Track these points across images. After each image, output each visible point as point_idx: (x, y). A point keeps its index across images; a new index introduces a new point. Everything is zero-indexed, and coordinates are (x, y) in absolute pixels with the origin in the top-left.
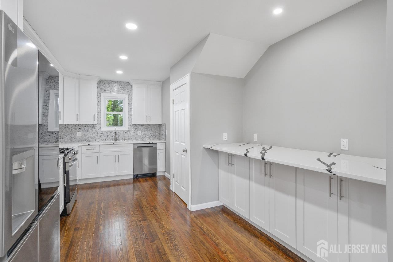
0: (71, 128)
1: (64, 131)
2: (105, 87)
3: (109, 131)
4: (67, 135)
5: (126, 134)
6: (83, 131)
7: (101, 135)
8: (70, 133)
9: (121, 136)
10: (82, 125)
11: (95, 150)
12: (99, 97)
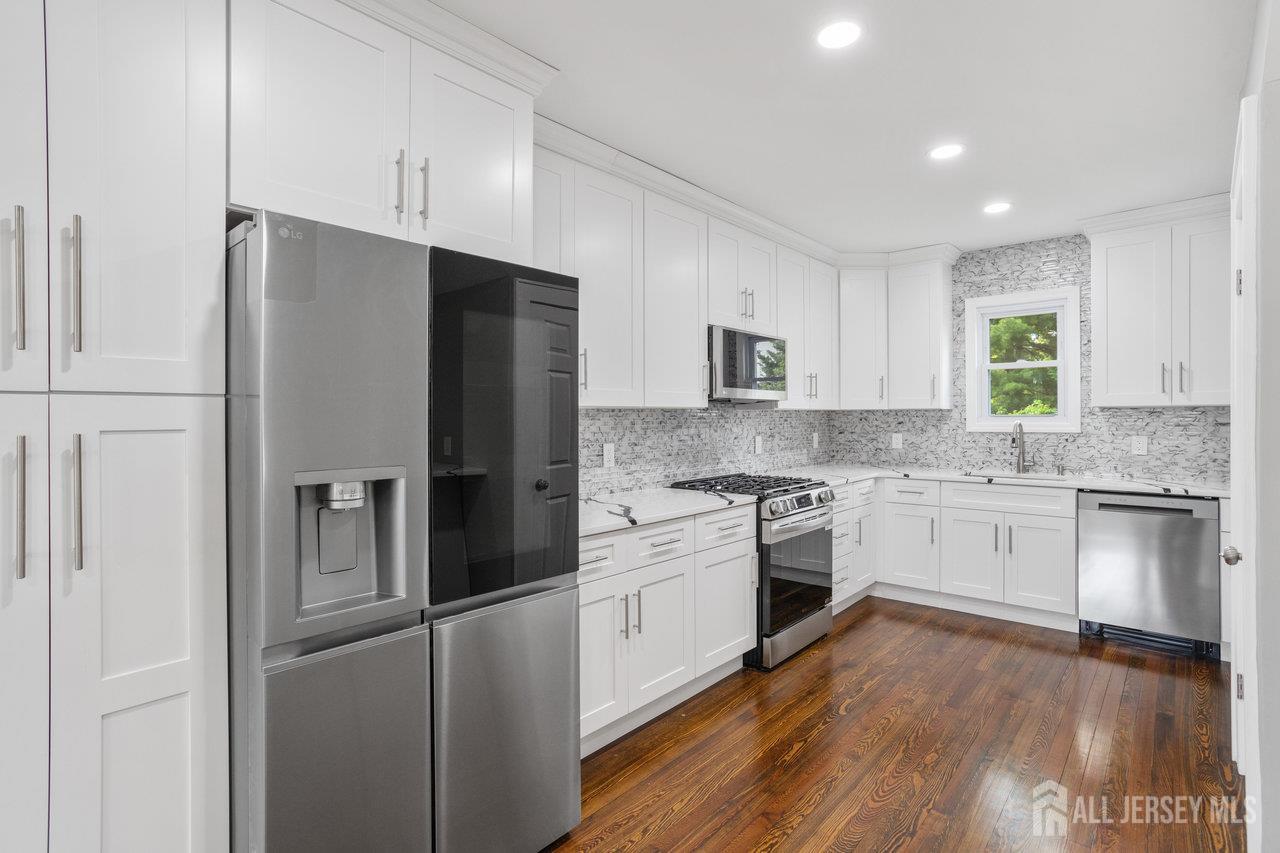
0: (876, 423)
1: (858, 430)
2: (982, 273)
3: (998, 434)
4: (864, 442)
5: (1070, 446)
6: (908, 430)
7: (967, 445)
8: (874, 436)
9: (1046, 454)
10: (906, 413)
11: (924, 497)
12: (958, 313)
